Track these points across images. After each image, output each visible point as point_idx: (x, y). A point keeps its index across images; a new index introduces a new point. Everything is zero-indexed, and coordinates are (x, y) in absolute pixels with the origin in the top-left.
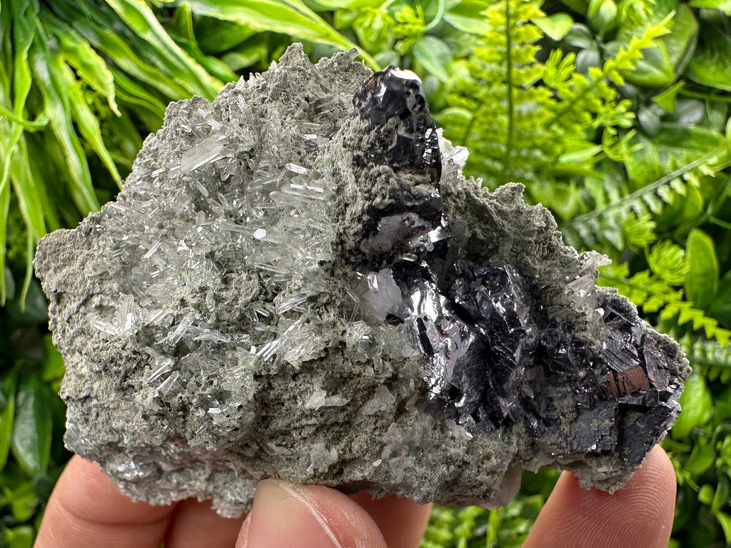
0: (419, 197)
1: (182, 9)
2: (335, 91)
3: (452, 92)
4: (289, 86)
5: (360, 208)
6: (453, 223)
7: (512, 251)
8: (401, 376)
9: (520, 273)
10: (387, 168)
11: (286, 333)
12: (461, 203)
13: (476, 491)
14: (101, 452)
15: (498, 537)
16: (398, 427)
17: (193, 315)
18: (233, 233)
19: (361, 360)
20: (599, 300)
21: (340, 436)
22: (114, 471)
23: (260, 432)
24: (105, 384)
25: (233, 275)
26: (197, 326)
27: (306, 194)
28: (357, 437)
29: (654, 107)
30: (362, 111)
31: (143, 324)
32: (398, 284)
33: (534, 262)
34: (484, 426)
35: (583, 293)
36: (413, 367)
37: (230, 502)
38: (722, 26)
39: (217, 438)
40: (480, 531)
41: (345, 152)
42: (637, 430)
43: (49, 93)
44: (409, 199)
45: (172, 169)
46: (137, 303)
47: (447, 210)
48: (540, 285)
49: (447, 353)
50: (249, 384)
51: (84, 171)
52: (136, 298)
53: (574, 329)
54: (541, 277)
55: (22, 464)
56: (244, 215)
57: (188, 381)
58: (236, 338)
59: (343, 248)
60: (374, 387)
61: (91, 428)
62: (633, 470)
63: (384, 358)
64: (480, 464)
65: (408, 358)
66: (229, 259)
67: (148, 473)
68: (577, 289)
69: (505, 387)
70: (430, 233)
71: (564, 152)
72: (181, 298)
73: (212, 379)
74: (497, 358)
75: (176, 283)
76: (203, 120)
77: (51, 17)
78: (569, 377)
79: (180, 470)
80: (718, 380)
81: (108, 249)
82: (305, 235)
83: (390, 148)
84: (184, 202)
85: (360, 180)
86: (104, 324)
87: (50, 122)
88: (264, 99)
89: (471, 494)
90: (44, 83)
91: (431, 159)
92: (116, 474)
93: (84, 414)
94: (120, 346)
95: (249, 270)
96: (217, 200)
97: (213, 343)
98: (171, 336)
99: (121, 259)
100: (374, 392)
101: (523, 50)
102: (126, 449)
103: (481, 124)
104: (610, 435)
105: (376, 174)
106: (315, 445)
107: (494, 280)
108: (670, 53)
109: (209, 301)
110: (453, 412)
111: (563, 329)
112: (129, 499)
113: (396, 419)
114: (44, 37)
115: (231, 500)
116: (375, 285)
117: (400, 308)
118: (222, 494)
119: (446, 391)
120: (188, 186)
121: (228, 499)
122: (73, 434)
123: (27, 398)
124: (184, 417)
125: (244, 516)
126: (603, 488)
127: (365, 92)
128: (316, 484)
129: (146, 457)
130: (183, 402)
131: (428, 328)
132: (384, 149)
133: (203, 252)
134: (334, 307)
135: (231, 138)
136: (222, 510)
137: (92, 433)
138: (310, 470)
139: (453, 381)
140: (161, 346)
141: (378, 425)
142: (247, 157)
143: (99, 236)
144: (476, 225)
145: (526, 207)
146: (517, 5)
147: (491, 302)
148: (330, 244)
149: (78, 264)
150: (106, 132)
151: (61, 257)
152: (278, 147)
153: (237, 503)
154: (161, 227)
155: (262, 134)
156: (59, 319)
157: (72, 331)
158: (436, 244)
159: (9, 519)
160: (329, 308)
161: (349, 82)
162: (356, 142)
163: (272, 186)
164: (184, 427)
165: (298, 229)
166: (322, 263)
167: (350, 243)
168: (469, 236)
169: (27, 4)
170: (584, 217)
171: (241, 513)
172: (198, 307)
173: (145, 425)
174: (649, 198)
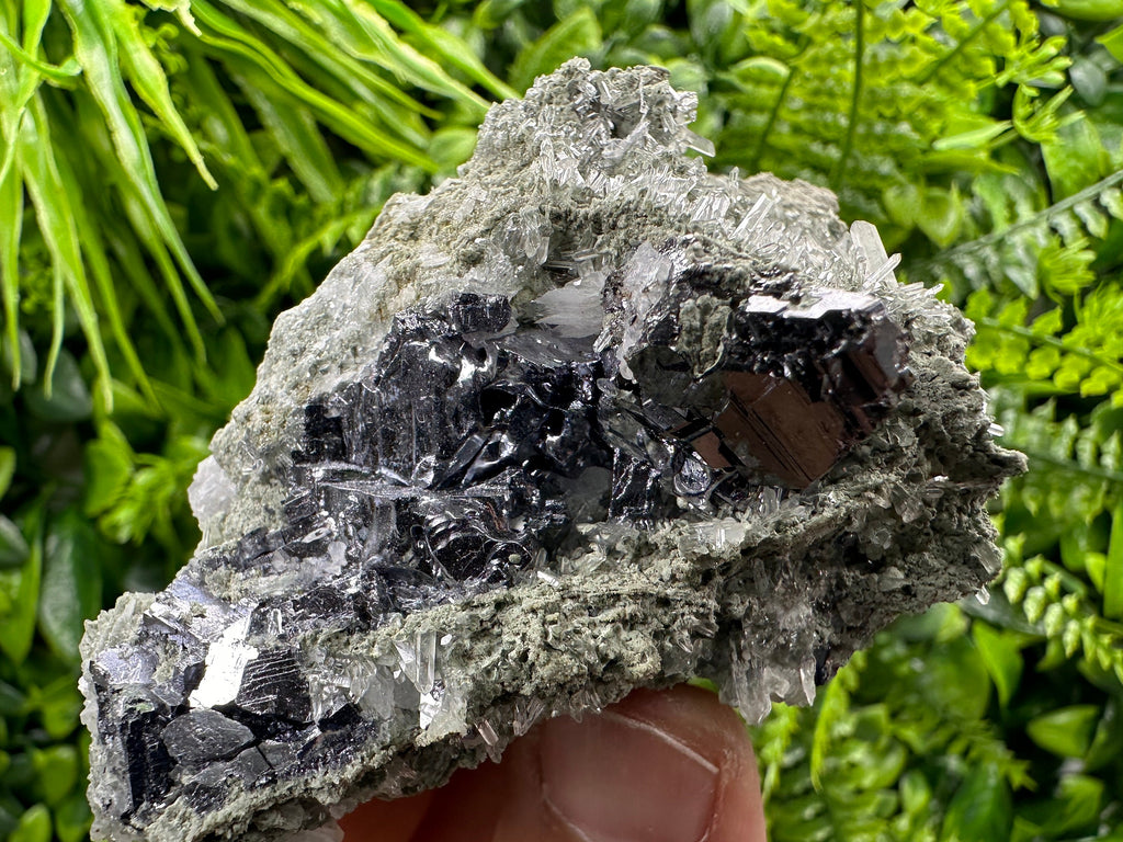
3: (757, 26)
29: (1097, 57)
43: (81, 24)
51: (142, 156)
71: (943, 131)
87: (83, 74)
90: (73, 11)
103: (807, 80)
123: (60, 545)
159: (38, 735)
170: (970, 245)
174: (1084, 211)
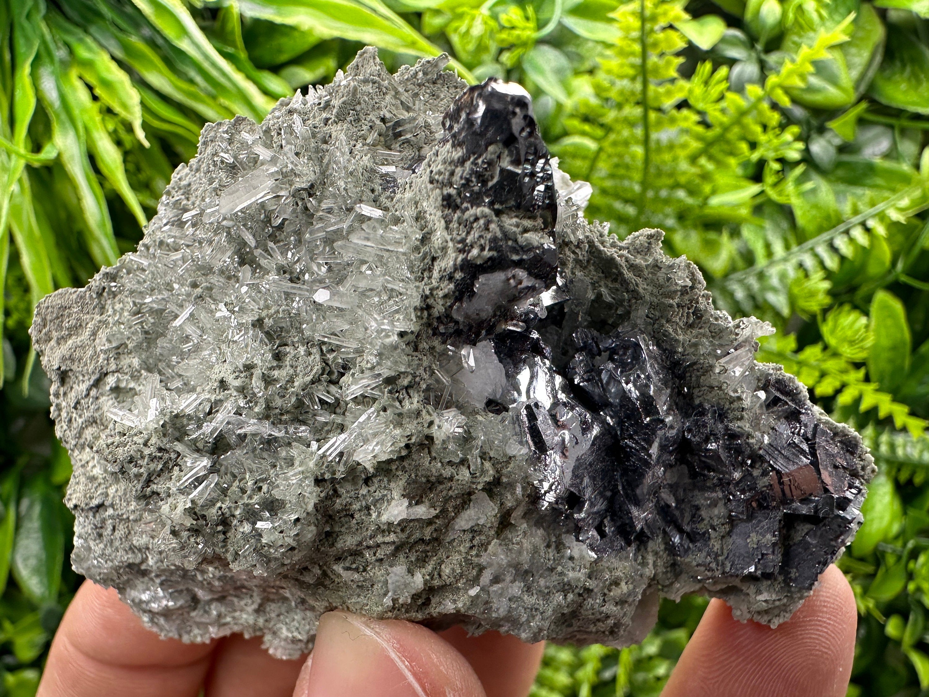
0: (528, 248)
1: (228, 10)
2: (420, 109)
3: (572, 116)
4: (359, 103)
5: (452, 263)
6: (572, 282)
7: (647, 316)
8: (505, 480)
9: (658, 345)
10: (487, 210)
11: (356, 424)
12: (582, 255)
13: (601, 626)
14: (119, 576)
15: (631, 681)
16: (500, 545)
17: (236, 401)
18: (287, 294)
19: (453, 460)
20: (759, 380)
21: (427, 556)
22: (137, 601)
23: (323, 553)
24: (123, 488)
25: (288, 349)
26: (241, 415)
27: (382, 245)
28: (448, 557)
29: (828, 135)
30: (454, 136)
31: (171, 412)
32: (501, 361)
33: (675, 331)
34: (612, 542)
35: (738, 371)
36: (520, 468)
37: (286, 639)
38: (915, 32)
39: (267, 560)
40: (607, 675)
41: (432, 190)
42: (807, 546)
43: (58, 116)
44: (515, 250)
45: (209, 211)
46: (163, 384)
47: (563, 264)
48: (684, 360)
49: (563, 450)
50: (309, 490)
51: (103, 216)
52: (163, 378)
53: (727, 417)
54: (685, 351)
55: (25, 590)
56: (301, 270)
57: (230, 486)
58: (291, 430)
59: (429, 315)
60: (470, 494)
61: (106, 546)
62: (801, 598)
63: (483, 456)
64: (606, 591)
65: (514, 456)
66: (282, 328)
67: (179, 603)
68: (731, 366)
69: (638, 491)
70: (541, 295)
71: (714, 192)
72: (220, 378)
73: (261, 484)
74: (628, 456)
75: (214, 359)
76: (248, 147)
77: (61, 20)
78: (720, 479)
79: (222, 599)
80: (910, 482)
81: (126, 314)
82: (380, 296)
83: (490, 184)
84: (224, 253)
85: (451, 226)
86: (121, 413)
87: (59, 155)
88: (327, 120)
89: (594, 630)
90: (52, 105)
91: (544, 198)
92: (139, 604)
93: (96, 527)
94: (141, 441)
95: (308, 342)
96: (266, 251)
97: (262, 437)
98: (207, 428)
99: (143, 327)
100: (470, 500)
101: (661, 63)
102: (151, 572)
103: (609, 156)
104: (773, 552)
105: (472, 219)
106: (394, 569)
107: (625, 354)
108: (849, 66)
109: (256, 384)
110: (572, 525)
111: (713, 417)
112: (156, 636)
113: (498, 534)
114: (52, 46)
115: (287, 637)
116: (472, 362)
117: (503, 391)
118: (275, 629)
119: (562, 498)
120: (229, 233)
121: (283, 636)
122: (83, 553)
123: (31, 507)
124: (224, 533)
125: (304, 658)
126: (763, 620)
127: (458, 111)
128: (396, 618)
129: (178, 582)
130: (223, 513)
131: (540, 419)
132: (483, 186)
133: (249, 319)
134: (418, 392)
135: (284, 170)
136: (276, 649)
137: (107, 552)
138: (387, 601)
139: (572, 485)
140: (195, 441)
141: (475, 542)
142: (305, 195)
143: (114, 298)
144: (602, 283)
145: (666, 259)
146: (654, 5)
147: (620, 383)
148: (412, 310)
149: (87, 333)
150: (131, 167)
151: (66, 324)
152: (346, 183)
153: (294, 641)
154: (194, 285)
155: (324, 165)
156: (64, 404)
157: (80, 421)
158: (550, 309)
159: (8, 660)
160: (411, 392)
161: (438, 97)
162: (446, 177)
163: (338, 235)
164: (223, 547)
165: (372, 290)
166: (402, 335)
167: (439, 308)
168: (593, 298)
169: (29, 3)
170: (738, 275)
171: (299, 653)
172: (242, 390)
173: (174, 543)
174: (822, 251)
